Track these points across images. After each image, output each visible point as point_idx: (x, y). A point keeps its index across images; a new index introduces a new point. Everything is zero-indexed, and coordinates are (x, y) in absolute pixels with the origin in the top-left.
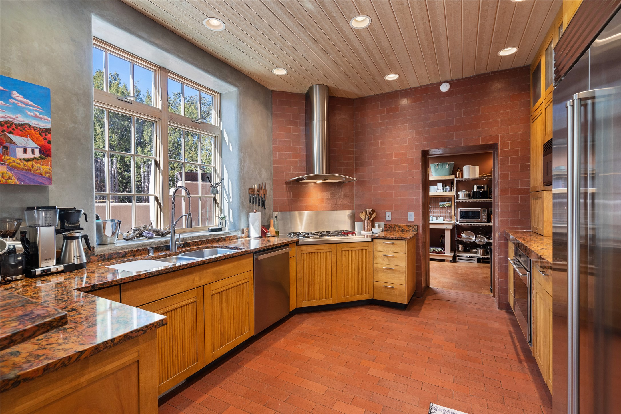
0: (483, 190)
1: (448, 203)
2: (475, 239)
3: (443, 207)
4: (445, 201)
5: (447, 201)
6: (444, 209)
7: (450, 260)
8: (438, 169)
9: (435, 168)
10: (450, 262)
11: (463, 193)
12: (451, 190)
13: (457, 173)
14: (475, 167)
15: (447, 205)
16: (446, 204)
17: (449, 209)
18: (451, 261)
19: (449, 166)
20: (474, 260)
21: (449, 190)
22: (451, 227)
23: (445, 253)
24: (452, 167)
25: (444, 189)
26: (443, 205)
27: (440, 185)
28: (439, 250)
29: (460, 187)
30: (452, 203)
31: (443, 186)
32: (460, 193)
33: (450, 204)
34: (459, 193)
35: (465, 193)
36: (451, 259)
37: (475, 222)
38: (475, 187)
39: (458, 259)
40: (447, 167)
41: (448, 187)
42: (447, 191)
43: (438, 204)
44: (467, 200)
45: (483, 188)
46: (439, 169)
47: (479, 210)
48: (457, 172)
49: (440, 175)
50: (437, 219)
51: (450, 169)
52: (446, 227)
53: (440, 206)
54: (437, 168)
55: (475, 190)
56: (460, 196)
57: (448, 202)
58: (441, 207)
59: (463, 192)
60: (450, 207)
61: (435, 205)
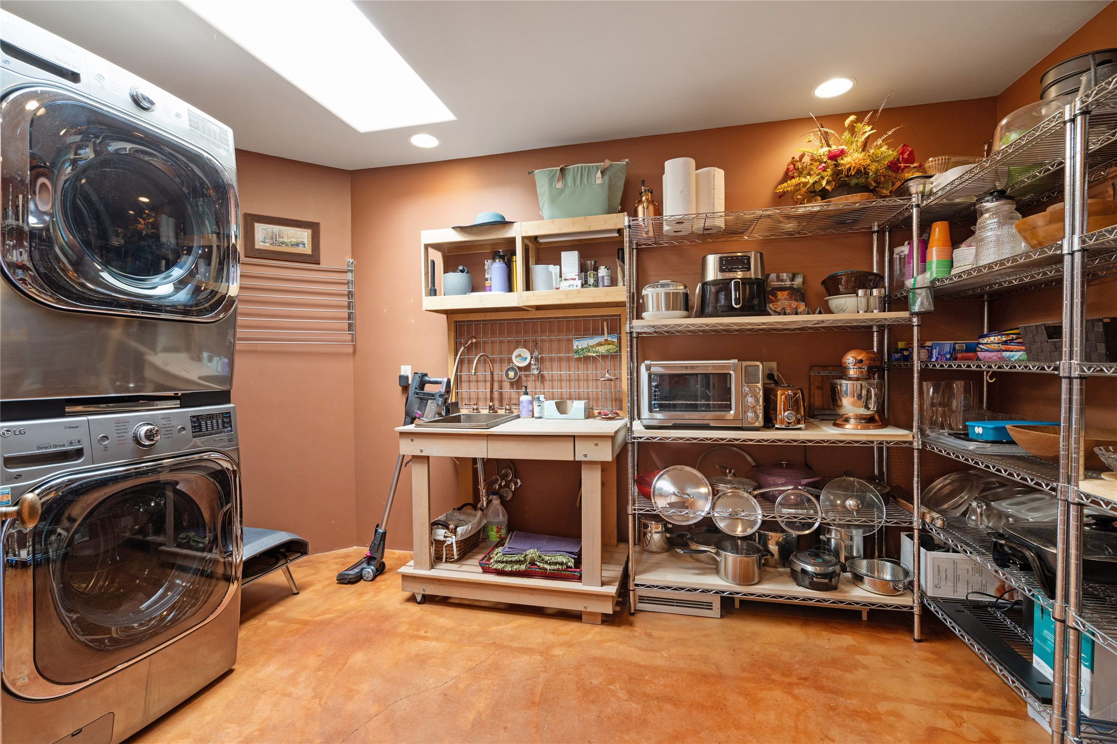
0: (739, 275)
1: (607, 342)
2: (713, 507)
3: (587, 358)
4: (597, 332)
5: (603, 334)
6: (590, 366)
7: (604, 615)
8: (561, 191)
9: (550, 185)
10: (604, 622)
11: (662, 291)
12: (613, 282)
13: (640, 209)
14: (709, 171)
15: (602, 350)
16: (600, 344)
17: (609, 363)
18: (608, 620)
19: (606, 177)
20: (709, 606)
21: (607, 282)
22: (605, 454)
23: (579, 579)
24: (621, 184)
25: (591, 281)
26: (588, 349)
27: (570, 260)
28: (556, 563)
29: (651, 264)
30: (620, 340)
31: (583, 269)
32: (648, 291)
33: (612, 343)
34: (644, 292)
35: (671, 289)
36: (608, 609)
37: (712, 424)
38: (712, 261)
39: (642, 599)
40: (599, 181)
41: (603, 271)
42: (601, 284)
43: (569, 348)
44: (677, 320)
45: (744, 263)
46: (567, 192)
47: (729, 367)
48: (640, 202)
49: (569, 215)
50: (561, 408)
51: (611, 188)
52: (585, 452)
53: (577, 352)
54: (559, 185)
55: (712, 273)
56: (650, 304)
57: (606, 337)
58: (579, 359)
59: (663, 286)
60: (614, 357)
61: (559, 351)
